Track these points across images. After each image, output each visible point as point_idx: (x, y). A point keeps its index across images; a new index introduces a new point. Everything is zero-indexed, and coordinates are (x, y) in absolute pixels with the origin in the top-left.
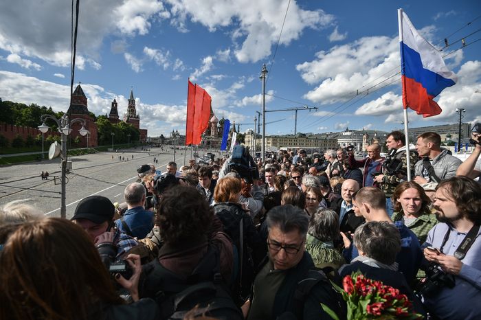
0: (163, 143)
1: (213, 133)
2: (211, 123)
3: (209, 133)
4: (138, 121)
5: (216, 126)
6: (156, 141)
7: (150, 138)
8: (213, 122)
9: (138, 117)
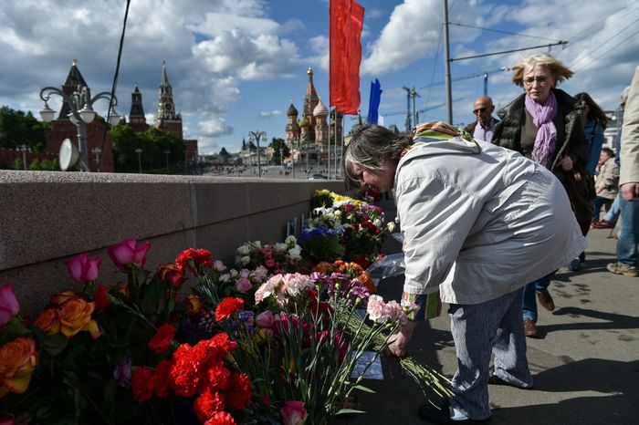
0: (226, 163)
1: (319, 136)
2: (314, 118)
3: (311, 137)
4: (180, 126)
5: (324, 123)
6: (212, 162)
7: (201, 157)
8: (319, 116)
9: (179, 118)
